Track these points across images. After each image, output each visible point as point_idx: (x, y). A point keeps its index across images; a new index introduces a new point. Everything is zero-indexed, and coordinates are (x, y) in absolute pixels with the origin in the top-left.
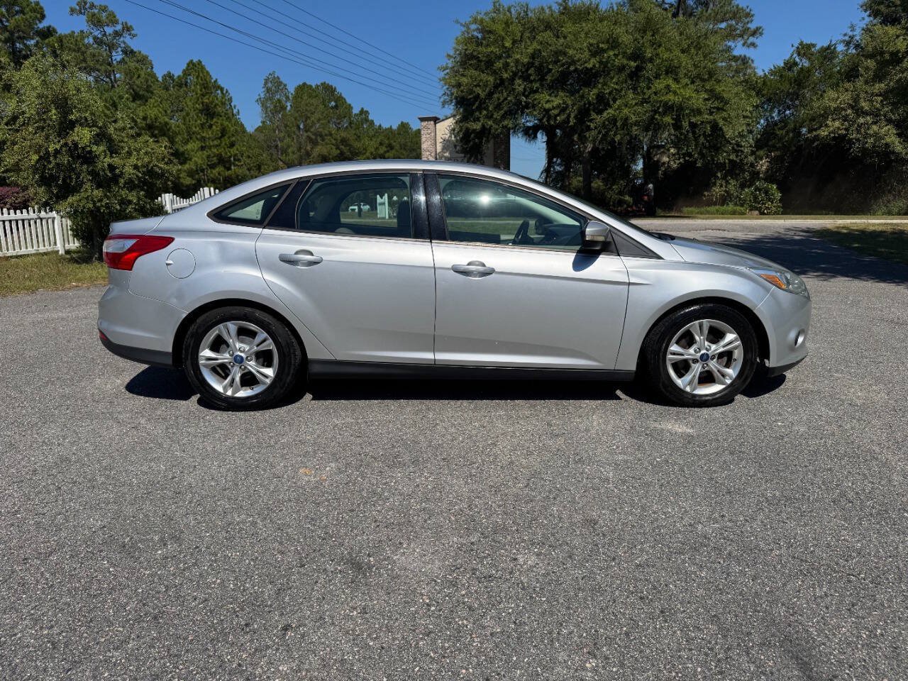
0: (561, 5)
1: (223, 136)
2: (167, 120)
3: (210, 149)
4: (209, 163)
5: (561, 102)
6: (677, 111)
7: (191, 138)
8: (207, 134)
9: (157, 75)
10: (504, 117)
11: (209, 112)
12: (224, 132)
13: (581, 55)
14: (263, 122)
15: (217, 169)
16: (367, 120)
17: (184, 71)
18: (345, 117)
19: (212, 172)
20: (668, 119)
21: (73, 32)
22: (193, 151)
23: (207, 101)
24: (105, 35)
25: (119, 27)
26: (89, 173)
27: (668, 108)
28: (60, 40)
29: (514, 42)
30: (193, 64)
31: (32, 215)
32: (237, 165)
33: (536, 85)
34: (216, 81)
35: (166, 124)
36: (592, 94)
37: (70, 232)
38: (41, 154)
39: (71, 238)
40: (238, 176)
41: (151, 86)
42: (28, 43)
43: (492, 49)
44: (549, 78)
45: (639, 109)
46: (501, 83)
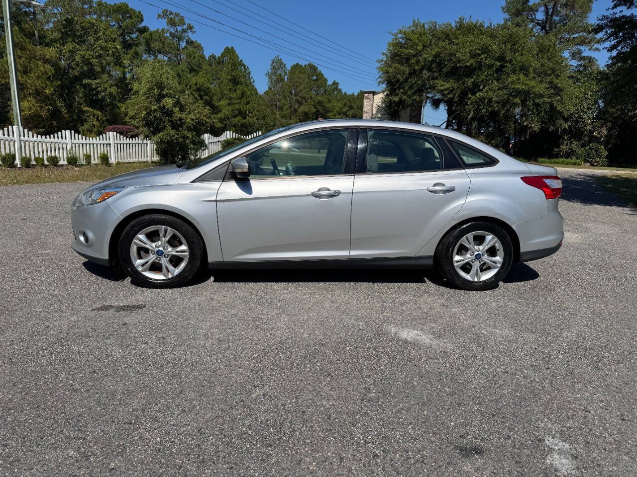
0: (458, 23)
1: (242, 97)
2: (209, 85)
3: (234, 105)
4: (233, 114)
5: (450, 86)
6: (525, 95)
7: (223, 97)
8: (233, 95)
9: (206, 56)
10: (414, 94)
11: (235, 81)
12: (243, 94)
13: (464, 57)
14: (269, 88)
15: (238, 118)
16: (337, 89)
17: (222, 55)
18: (322, 87)
19: (234, 120)
20: (517, 100)
21: (158, 29)
22: (223, 106)
23: (234, 74)
24: (177, 31)
25: (185, 27)
26: (169, 122)
27: (518, 93)
28: (151, 34)
29: (424, 46)
30: (228, 50)
31: (140, 141)
32: (250, 116)
33: (436, 74)
34: (241, 61)
35: (208, 88)
36: (470, 82)
37: (155, 152)
38: (148, 111)
39: (155, 154)
40: (250, 123)
41: (201, 64)
42: (132, 36)
43: (409, 51)
44: (444, 70)
45: (500, 92)
46: (413, 73)
